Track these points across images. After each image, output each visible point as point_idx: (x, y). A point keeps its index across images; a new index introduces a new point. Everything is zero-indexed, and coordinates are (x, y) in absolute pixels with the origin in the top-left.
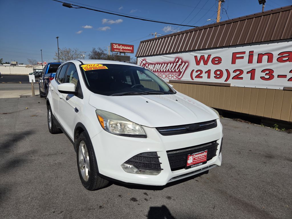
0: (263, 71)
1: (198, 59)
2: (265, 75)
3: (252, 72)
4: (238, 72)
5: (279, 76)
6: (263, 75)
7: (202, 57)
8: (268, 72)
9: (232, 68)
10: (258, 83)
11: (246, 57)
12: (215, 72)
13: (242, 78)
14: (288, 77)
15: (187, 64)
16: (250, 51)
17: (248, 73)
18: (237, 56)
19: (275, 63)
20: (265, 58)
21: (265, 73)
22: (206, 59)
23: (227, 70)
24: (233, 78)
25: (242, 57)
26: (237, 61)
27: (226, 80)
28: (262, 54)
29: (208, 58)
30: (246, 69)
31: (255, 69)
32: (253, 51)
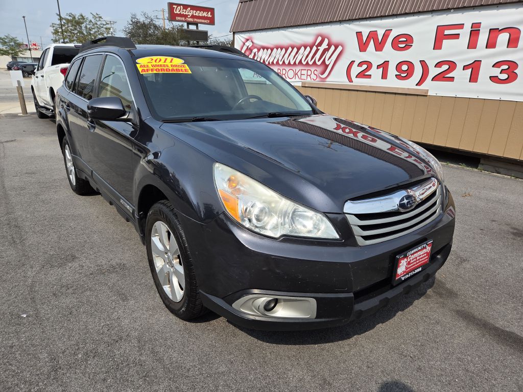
0: (496, 65)
1: (365, 39)
2: (501, 73)
3: (474, 68)
4: (445, 67)
6: (496, 72)
7: (373, 35)
8: (506, 67)
9: (433, 57)
10: (485, 90)
11: (465, 33)
12: (398, 67)
13: (452, 79)
15: (340, 49)
16: (473, 24)
17: (465, 68)
20: (504, 38)
21: (500, 70)
22: (380, 38)
23: (423, 63)
24: (433, 78)
25: (457, 36)
26: (445, 42)
27: (419, 84)
28: (498, 29)
29: (386, 36)
30: (461, 61)
31: (481, 61)
32: (480, 23)
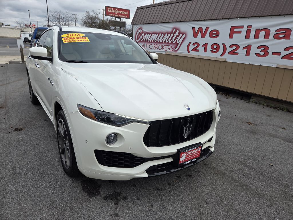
0: (259, 47)
1: (196, 31)
3: (248, 48)
4: (234, 48)
5: (273, 53)
7: (200, 29)
8: (263, 49)
9: (229, 42)
10: (253, 60)
11: (244, 31)
12: (212, 46)
13: (237, 54)
14: (282, 55)
15: (184, 35)
16: (248, 26)
17: (244, 48)
18: (236, 30)
19: (271, 40)
20: (262, 33)
21: (260, 50)
22: (204, 31)
23: (224, 45)
24: (229, 53)
25: (240, 32)
26: (234, 34)
27: (222, 55)
28: (260, 29)
29: (206, 30)
30: (242, 45)
31: (251, 45)
32: (252, 26)
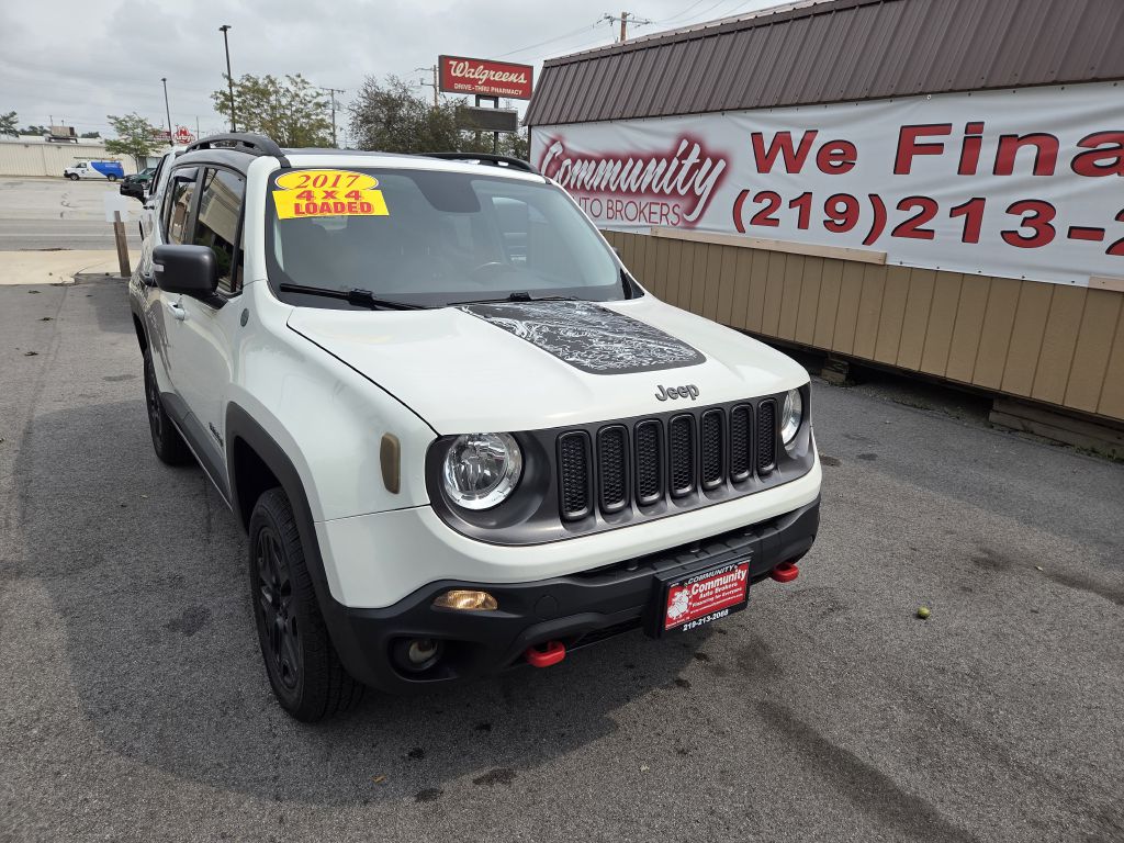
0: (1014, 208)
1: (767, 147)
2: (1022, 225)
3: (972, 212)
4: (917, 210)
5: (1075, 232)
6: (1014, 223)
7: (782, 140)
8: (1032, 213)
9: (893, 189)
10: (992, 258)
11: (954, 143)
12: (829, 205)
13: (929, 234)
14: (1109, 239)
15: (721, 164)
16: (968, 124)
17: (954, 212)
19: (1063, 179)
20: (1027, 154)
21: (1020, 218)
22: (796, 147)
23: (874, 198)
24: (896, 229)
25: (937, 149)
26: (915, 158)
27: (868, 241)
28: (1016, 136)
29: (806, 143)
30: (947, 198)
31: (984, 199)
32: (983, 123)
